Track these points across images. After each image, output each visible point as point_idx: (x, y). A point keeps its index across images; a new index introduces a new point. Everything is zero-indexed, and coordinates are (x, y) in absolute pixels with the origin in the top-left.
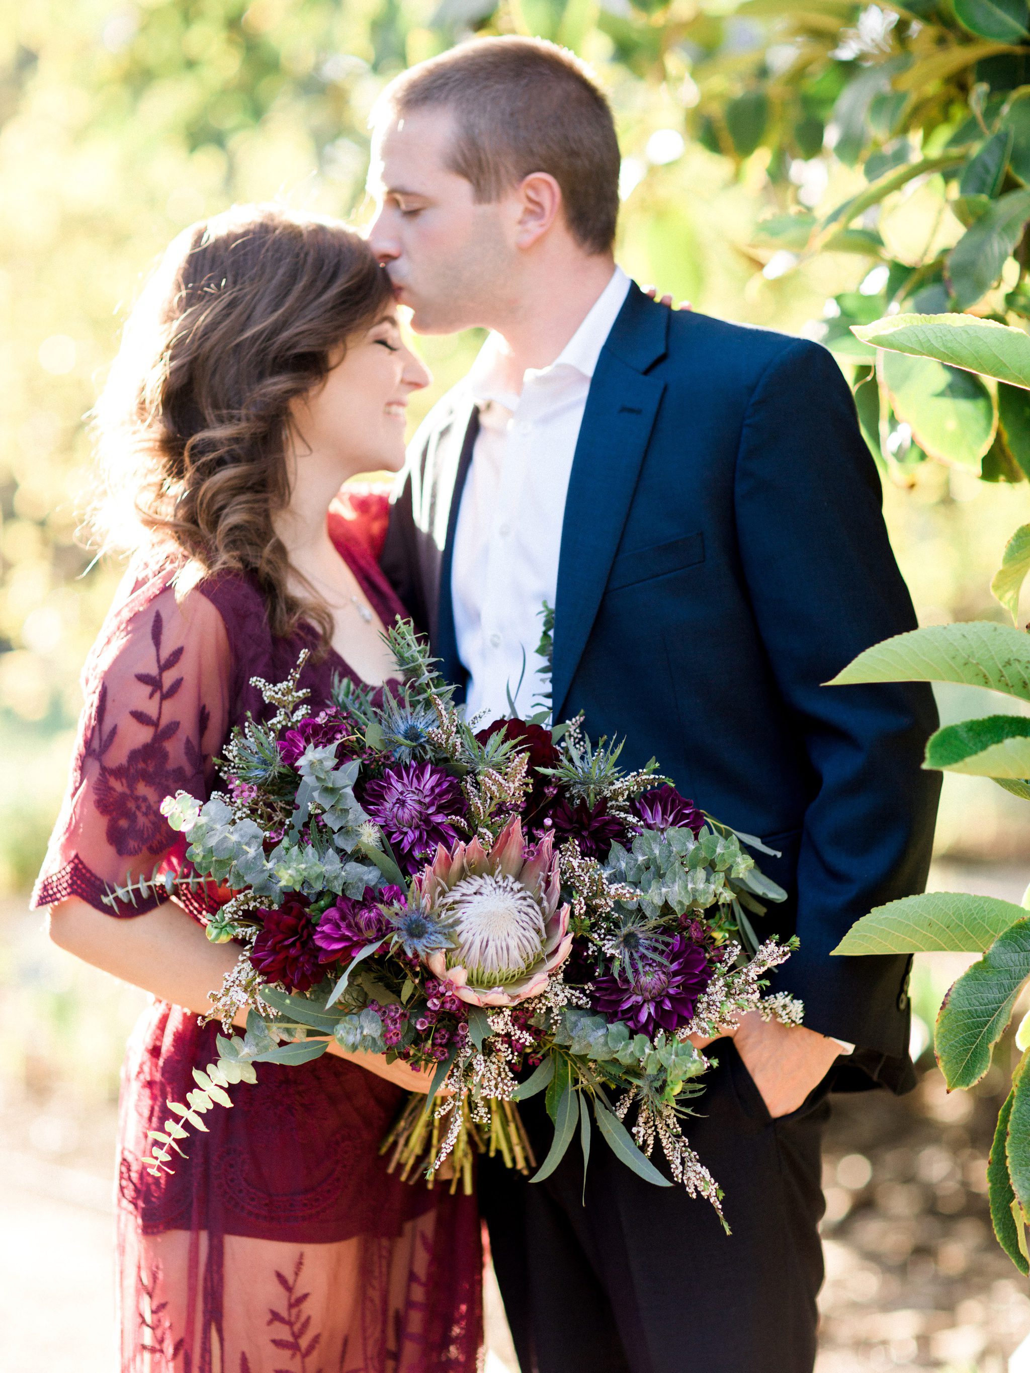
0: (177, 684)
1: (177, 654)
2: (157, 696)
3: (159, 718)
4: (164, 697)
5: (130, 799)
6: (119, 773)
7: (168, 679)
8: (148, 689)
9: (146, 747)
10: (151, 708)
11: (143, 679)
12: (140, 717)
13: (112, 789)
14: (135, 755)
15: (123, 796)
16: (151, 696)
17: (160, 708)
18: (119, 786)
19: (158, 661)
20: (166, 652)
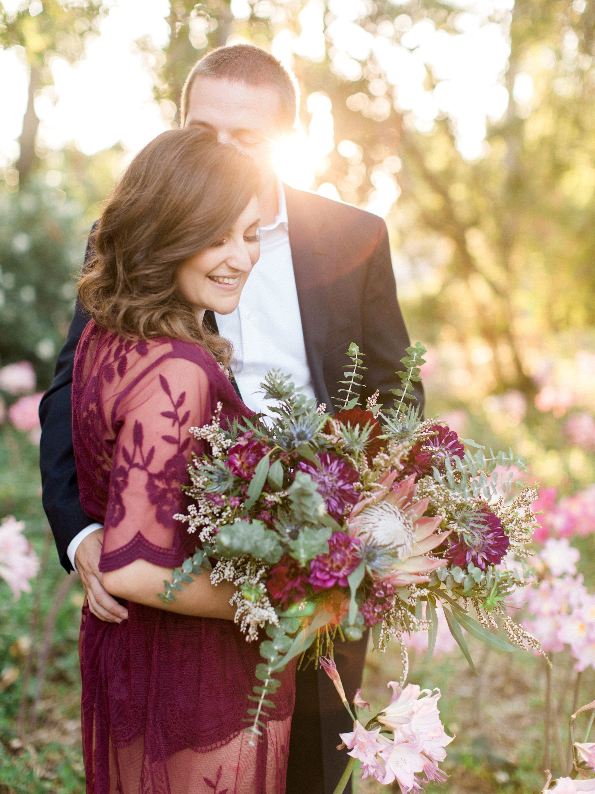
0: (187, 414)
1: (183, 396)
2: (177, 424)
3: (179, 439)
4: (182, 424)
5: (169, 491)
6: (160, 476)
7: (181, 412)
8: (170, 421)
9: (175, 457)
10: (173, 432)
11: (166, 414)
12: (168, 439)
13: (157, 487)
14: (169, 464)
15: (164, 490)
16: (173, 425)
17: (179, 432)
18: (160, 484)
19: (173, 402)
20: (176, 397)
